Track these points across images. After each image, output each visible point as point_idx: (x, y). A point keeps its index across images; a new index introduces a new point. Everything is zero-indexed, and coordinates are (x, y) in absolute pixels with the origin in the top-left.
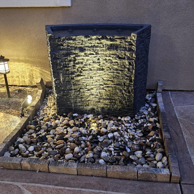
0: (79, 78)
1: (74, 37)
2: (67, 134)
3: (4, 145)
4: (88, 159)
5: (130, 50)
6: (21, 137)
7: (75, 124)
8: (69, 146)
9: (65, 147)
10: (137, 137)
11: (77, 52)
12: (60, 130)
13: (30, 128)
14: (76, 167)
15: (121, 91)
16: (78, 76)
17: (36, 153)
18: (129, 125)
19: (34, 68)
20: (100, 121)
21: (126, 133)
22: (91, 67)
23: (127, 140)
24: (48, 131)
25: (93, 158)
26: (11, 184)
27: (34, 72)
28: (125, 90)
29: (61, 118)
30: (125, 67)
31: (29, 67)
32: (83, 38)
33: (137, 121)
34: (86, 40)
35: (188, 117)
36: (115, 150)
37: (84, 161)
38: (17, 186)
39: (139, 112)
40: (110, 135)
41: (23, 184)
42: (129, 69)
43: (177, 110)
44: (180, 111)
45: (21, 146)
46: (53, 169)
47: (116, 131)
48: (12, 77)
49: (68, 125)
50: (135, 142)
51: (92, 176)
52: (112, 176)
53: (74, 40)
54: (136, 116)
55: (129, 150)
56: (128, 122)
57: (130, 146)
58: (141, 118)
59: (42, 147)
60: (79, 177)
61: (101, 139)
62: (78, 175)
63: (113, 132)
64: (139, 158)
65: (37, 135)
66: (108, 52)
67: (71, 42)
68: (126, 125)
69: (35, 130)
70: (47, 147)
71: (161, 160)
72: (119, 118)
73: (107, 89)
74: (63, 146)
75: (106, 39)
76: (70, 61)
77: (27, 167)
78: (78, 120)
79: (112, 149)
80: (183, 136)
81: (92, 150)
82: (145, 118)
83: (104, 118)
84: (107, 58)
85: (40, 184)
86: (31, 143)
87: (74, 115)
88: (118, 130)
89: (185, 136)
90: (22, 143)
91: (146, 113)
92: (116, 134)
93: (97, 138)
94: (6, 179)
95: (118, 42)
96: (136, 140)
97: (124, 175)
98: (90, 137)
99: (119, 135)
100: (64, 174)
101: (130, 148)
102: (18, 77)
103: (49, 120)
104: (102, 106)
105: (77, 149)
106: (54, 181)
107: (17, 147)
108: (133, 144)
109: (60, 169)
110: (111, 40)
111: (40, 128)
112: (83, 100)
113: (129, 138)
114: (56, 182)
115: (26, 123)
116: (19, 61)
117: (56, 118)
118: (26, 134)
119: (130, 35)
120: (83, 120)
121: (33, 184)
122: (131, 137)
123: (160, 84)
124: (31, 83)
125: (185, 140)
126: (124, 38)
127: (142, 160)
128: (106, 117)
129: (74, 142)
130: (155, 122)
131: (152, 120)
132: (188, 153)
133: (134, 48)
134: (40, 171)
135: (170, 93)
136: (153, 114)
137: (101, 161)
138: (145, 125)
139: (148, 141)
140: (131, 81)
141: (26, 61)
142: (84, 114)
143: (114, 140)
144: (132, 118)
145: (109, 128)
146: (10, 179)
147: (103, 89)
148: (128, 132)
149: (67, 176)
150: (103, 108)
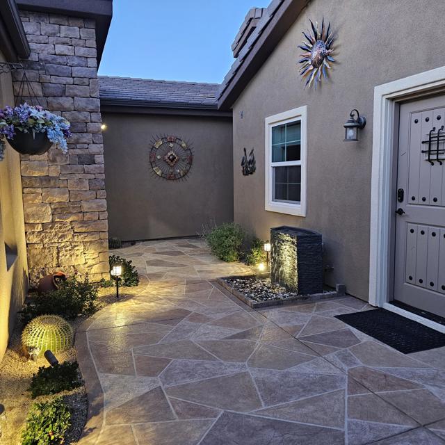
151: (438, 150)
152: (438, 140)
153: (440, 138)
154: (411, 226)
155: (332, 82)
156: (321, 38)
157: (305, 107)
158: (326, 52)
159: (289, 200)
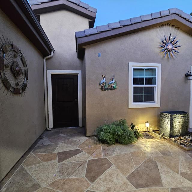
34: (176, 115)
75: (181, 114)
126: (185, 114)
156: (171, 42)
157: (161, 64)
158: (174, 48)
159: (144, 101)
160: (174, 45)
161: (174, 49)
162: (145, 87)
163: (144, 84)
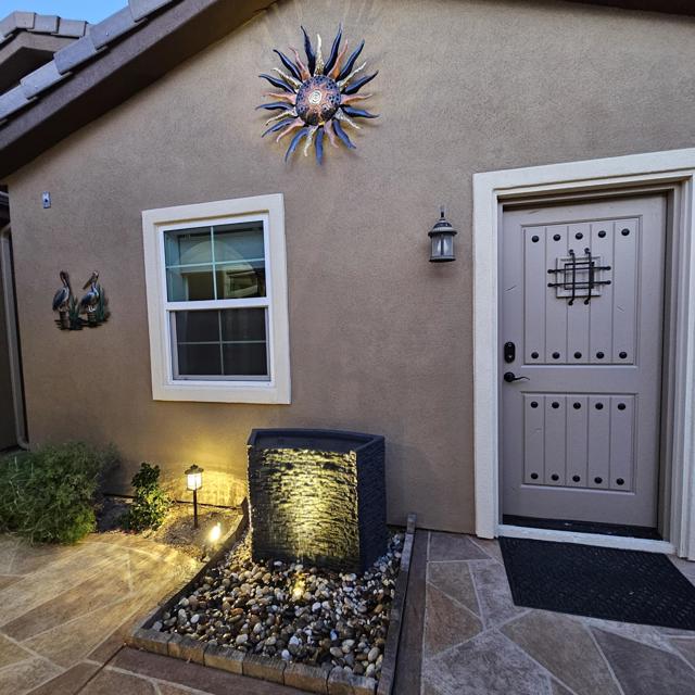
0: (286, 505)
1: (280, 450)
2: (253, 597)
3: (158, 608)
4: (267, 646)
5: (350, 472)
6: (187, 597)
7: (270, 580)
8: (248, 620)
9: (243, 621)
10: (356, 612)
11: (283, 469)
12: (246, 589)
13: (205, 582)
14: (241, 660)
15: (342, 529)
16: (285, 502)
17: (199, 627)
18: (351, 589)
19: (238, 481)
20: (310, 579)
21: (341, 604)
22: (301, 490)
23: (338, 617)
24: (229, 589)
25: (275, 645)
26: (143, 680)
27: (238, 487)
28: (348, 531)
29: (255, 567)
30: (345, 495)
31: (232, 479)
32: (292, 452)
33: (365, 583)
34: (296, 454)
35: (442, 583)
36: (313, 634)
37: (261, 651)
38: (152, 685)
39: (373, 566)
40: (316, 606)
41: (160, 681)
42: (350, 499)
43: (430, 568)
44: (434, 570)
45: (182, 612)
46: (210, 660)
47: (326, 599)
48: (208, 492)
49: (260, 582)
50: (348, 623)
51: (263, 679)
52: (291, 683)
53: (282, 453)
54: (366, 573)
55: (334, 637)
56: (350, 584)
57: (338, 629)
58: (374, 578)
59: (211, 617)
60: (243, 679)
61: (299, 611)
62: (243, 675)
63: (321, 600)
64: (344, 653)
65: (212, 595)
66: (323, 472)
67: (277, 455)
68: (346, 589)
69: (212, 585)
70: (218, 618)
71: (374, 662)
72: (341, 575)
73: (323, 525)
74: (240, 619)
75: (320, 454)
76: (275, 481)
77: (175, 652)
78: (278, 573)
79: (309, 632)
80: (423, 618)
81: (279, 631)
82: (379, 578)
83: (318, 574)
84: (324, 480)
85: (185, 685)
86: (198, 609)
87: (276, 563)
88: (330, 599)
89: (427, 619)
90: (184, 608)
91: (383, 569)
92: (326, 604)
93: (294, 610)
94: (142, 670)
95: (335, 460)
96: (353, 619)
97: (308, 684)
98: (286, 607)
99: (328, 607)
100: (223, 670)
101: (337, 633)
102: (215, 492)
103: (237, 570)
104: (317, 552)
105: (257, 627)
106: (205, 682)
107: (176, 614)
108: (345, 625)
109: (219, 661)
110: (326, 457)
111: (220, 583)
112: (290, 539)
113: (342, 615)
114: (207, 686)
115: (202, 573)
116: (220, 470)
117: (248, 567)
118: (196, 593)
119: (348, 453)
120: (286, 573)
121: (174, 684)
122: (345, 612)
123: (410, 520)
124: (232, 503)
125: (425, 625)
126: (342, 457)
127: (349, 658)
128: (322, 572)
129: (258, 614)
130: (391, 586)
131: (386, 582)
132: (420, 650)
133: (354, 470)
134: (192, 662)
135: (429, 534)
136: (392, 572)
137: (285, 653)
138: (375, 592)
139: (368, 622)
140: (354, 516)
141: (228, 472)
142: (291, 562)
143: (319, 615)
144: (358, 577)
145: (317, 594)
146: (147, 671)
147: (318, 524)
148: (344, 603)
149: (226, 676)
150: (318, 556)
151: (574, 283)
152: (574, 269)
153: (577, 266)
154: (531, 398)
155: (354, 157)
156: (326, 72)
157: (280, 196)
158: (345, 99)
159: (225, 374)
160: (341, 84)
161: (342, 106)
162: (223, 311)
163: (213, 299)
